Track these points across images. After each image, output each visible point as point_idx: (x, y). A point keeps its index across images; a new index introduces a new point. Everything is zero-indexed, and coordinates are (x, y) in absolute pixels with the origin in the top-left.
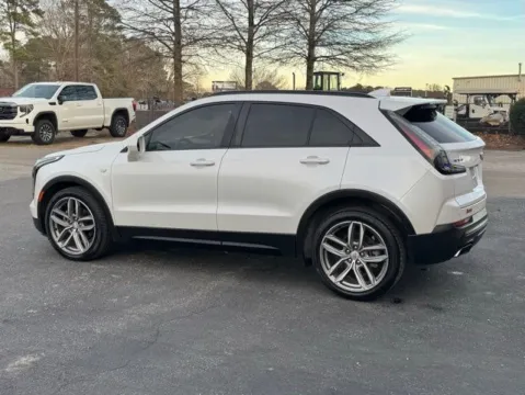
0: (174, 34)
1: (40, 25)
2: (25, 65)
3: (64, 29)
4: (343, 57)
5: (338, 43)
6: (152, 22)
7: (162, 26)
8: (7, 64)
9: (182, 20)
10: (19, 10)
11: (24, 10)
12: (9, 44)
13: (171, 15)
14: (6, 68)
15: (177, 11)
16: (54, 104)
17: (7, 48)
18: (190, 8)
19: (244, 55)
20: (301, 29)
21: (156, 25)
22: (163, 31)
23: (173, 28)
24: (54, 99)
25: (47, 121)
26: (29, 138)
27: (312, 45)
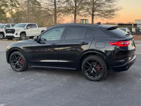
0: (54, 9)
1: (19, 7)
2: (15, 19)
3: (26, 8)
4: (102, 15)
5: (101, 11)
6: (48, 6)
8: (10, 18)
9: (56, 5)
10: (13, 3)
11: (14, 3)
12: (11, 13)
13: (54, 4)
14: (10, 19)
15: (55, 3)
16: (25, 29)
17: (10, 14)
18: (59, 2)
19: (74, 15)
20: (90, 7)
22: (51, 8)
23: (54, 7)
24: (25, 28)
25: (23, 34)
26: (19, 39)
27: (93, 11)
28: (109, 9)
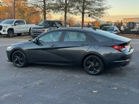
0: (43, 6)
1: (3, 3)
3: (10, 4)
4: (92, 12)
5: (91, 9)
6: (37, 2)
7: (40, 3)
9: (46, 2)
16: (13, 26)
19: (64, 12)
20: (80, 5)
21: (38, 3)
22: (40, 5)
23: (43, 4)
24: (13, 24)
25: (11, 31)
26: (6, 36)
27: (84, 9)
28: (99, 7)
